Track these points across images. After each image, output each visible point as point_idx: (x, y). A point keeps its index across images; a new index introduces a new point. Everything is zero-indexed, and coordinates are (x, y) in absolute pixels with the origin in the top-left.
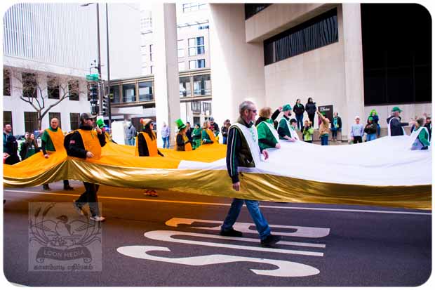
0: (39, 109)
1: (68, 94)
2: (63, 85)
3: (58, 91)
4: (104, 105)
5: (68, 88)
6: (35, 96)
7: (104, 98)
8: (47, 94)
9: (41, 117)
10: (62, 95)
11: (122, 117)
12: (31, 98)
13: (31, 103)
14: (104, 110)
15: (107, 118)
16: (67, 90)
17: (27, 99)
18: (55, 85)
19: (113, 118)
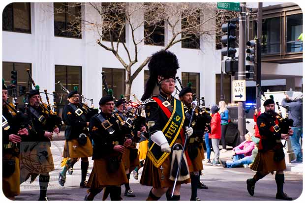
0: (128, 63)
1: (179, 37)
2: (172, 20)
3: (162, 30)
4: (248, 59)
5: (180, 24)
6: (123, 40)
7: (249, 44)
8: (143, 37)
9: (132, 78)
10: (168, 37)
11: (283, 82)
12: (115, 44)
13: (115, 53)
14: (248, 68)
15: (253, 84)
16: (179, 29)
17: (108, 44)
18: (158, 19)
19: (264, 83)
